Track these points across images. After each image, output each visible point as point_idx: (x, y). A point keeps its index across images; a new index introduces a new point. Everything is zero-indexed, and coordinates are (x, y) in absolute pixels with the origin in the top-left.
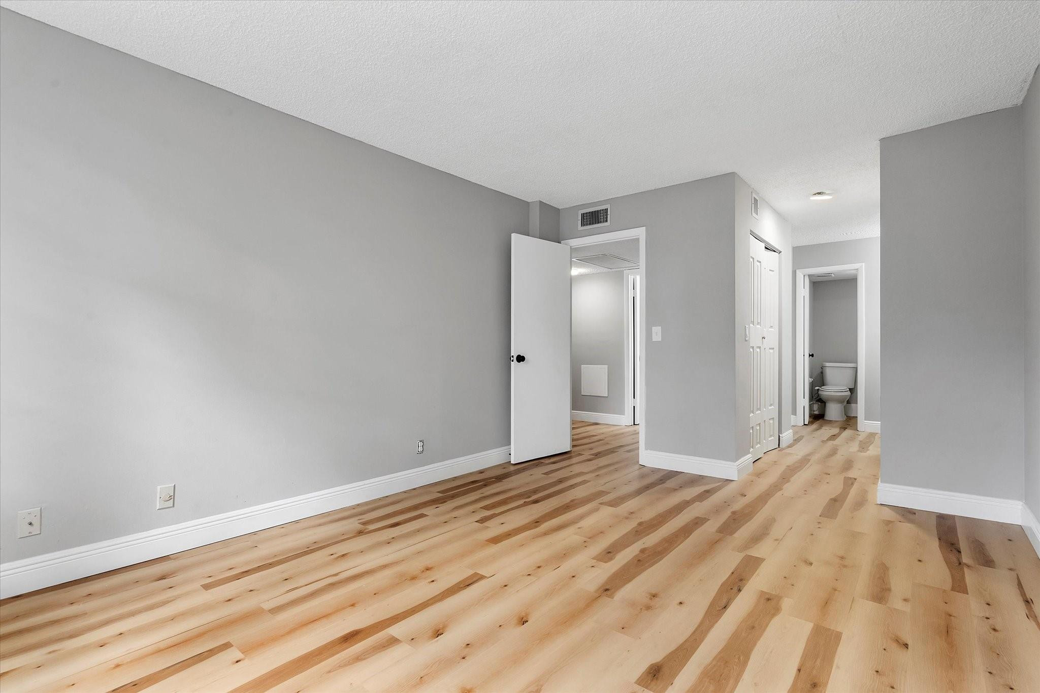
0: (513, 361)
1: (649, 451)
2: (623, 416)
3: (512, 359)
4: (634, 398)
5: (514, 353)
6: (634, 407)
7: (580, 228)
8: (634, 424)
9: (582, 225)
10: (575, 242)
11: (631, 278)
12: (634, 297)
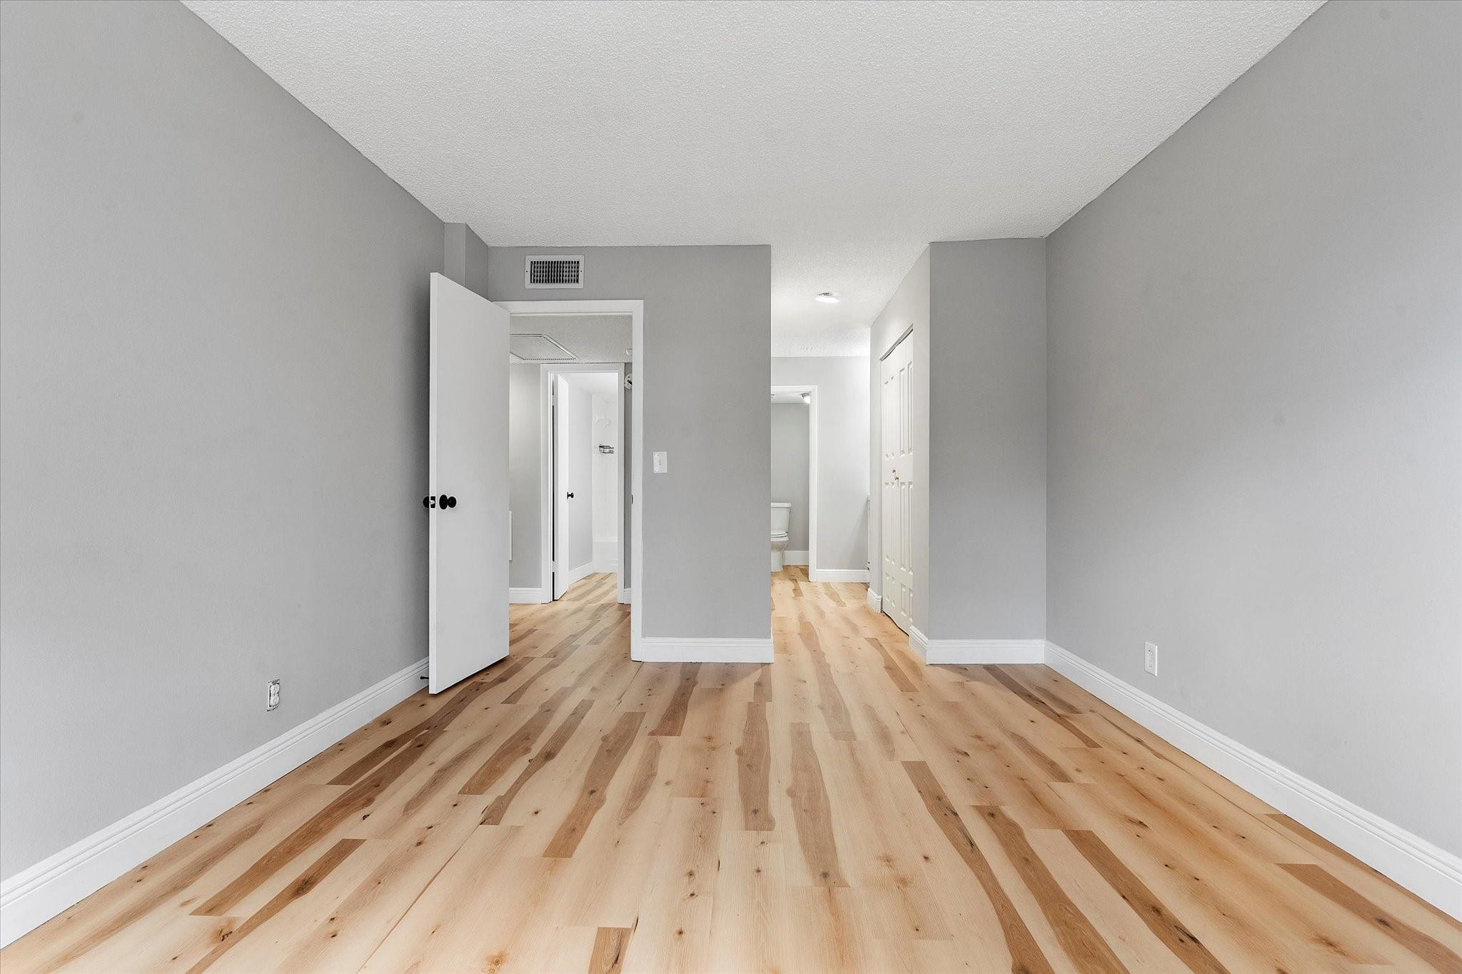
0: (433, 506)
1: (648, 639)
2: (539, 589)
3: (432, 502)
4: (553, 560)
5: (435, 491)
6: (553, 573)
7: (529, 285)
8: (554, 600)
9: (533, 281)
10: (520, 308)
11: (551, 377)
12: (553, 406)
